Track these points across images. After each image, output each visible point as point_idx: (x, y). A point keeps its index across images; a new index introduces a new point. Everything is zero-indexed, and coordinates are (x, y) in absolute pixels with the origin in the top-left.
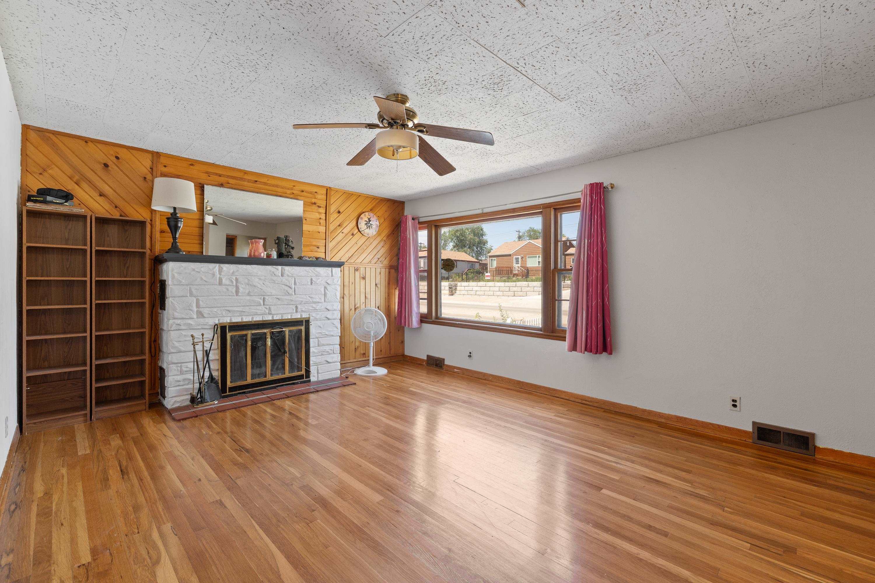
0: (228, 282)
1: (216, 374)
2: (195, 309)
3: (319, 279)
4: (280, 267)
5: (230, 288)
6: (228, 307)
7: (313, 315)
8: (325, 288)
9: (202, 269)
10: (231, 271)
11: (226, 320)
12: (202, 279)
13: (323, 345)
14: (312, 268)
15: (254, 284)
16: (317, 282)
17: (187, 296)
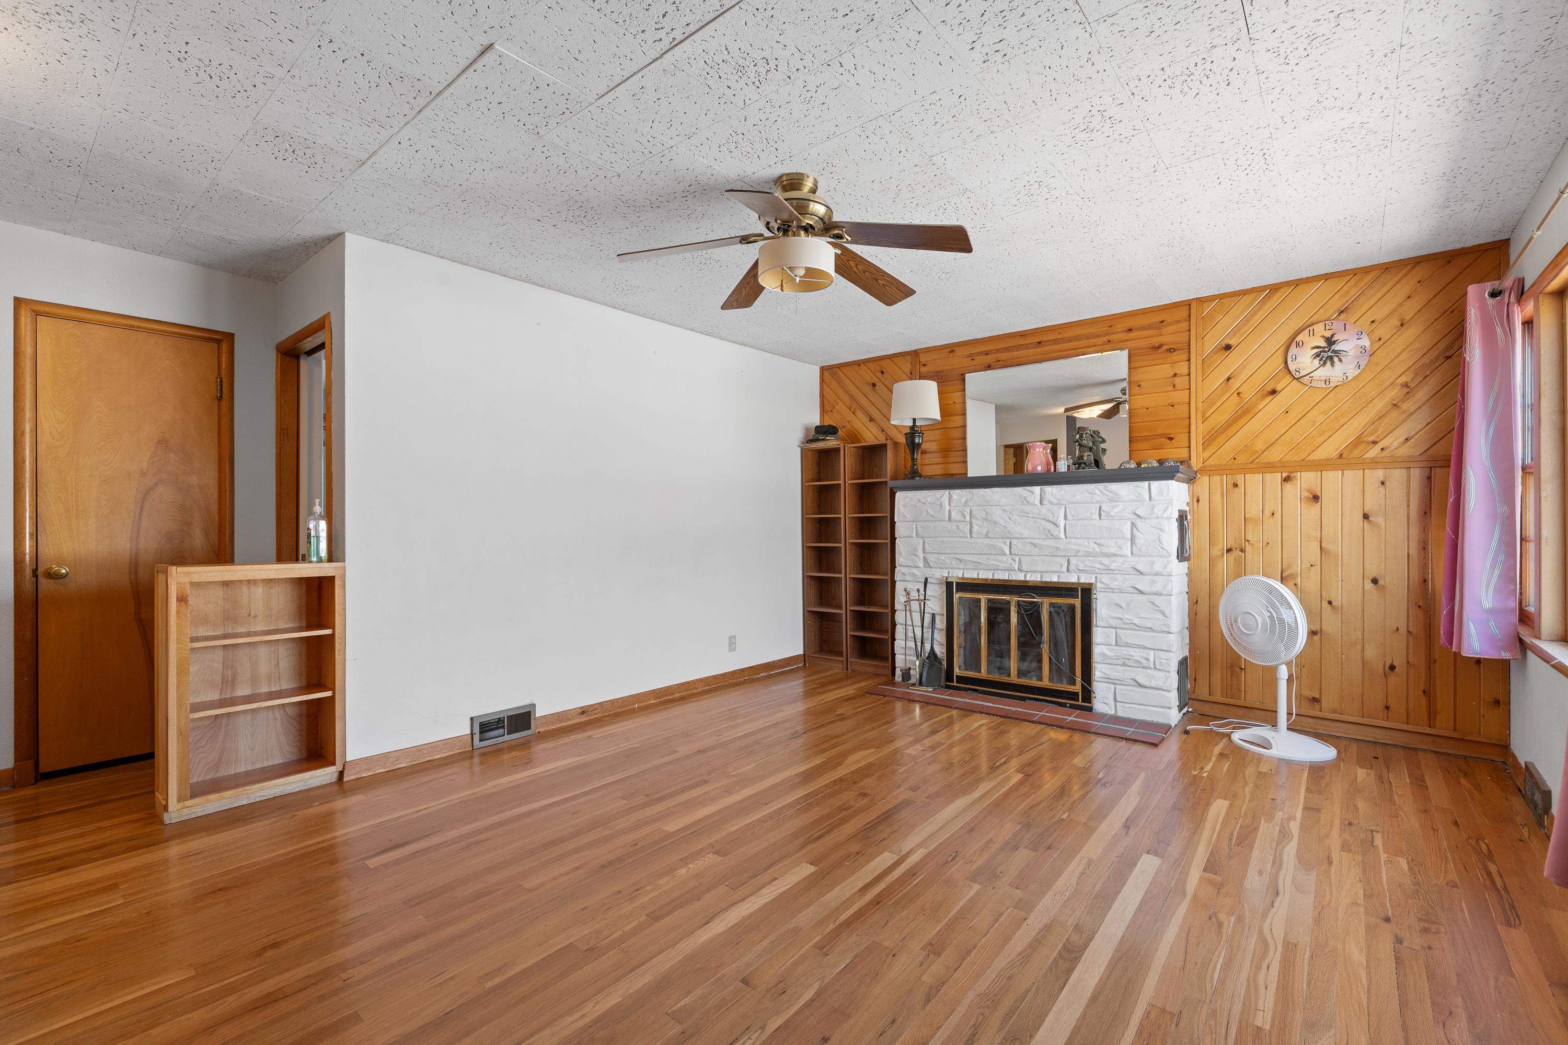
0: (959, 517)
1: (940, 651)
2: (921, 555)
3: (1116, 507)
4: (1037, 489)
5: (961, 525)
6: (960, 554)
7: (1103, 580)
8: (1133, 525)
9: (928, 499)
10: (964, 500)
11: (958, 574)
12: (928, 513)
13: (1128, 645)
14: (1101, 486)
15: (995, 518)
16: (1112, 514)
17: (912, 537)
